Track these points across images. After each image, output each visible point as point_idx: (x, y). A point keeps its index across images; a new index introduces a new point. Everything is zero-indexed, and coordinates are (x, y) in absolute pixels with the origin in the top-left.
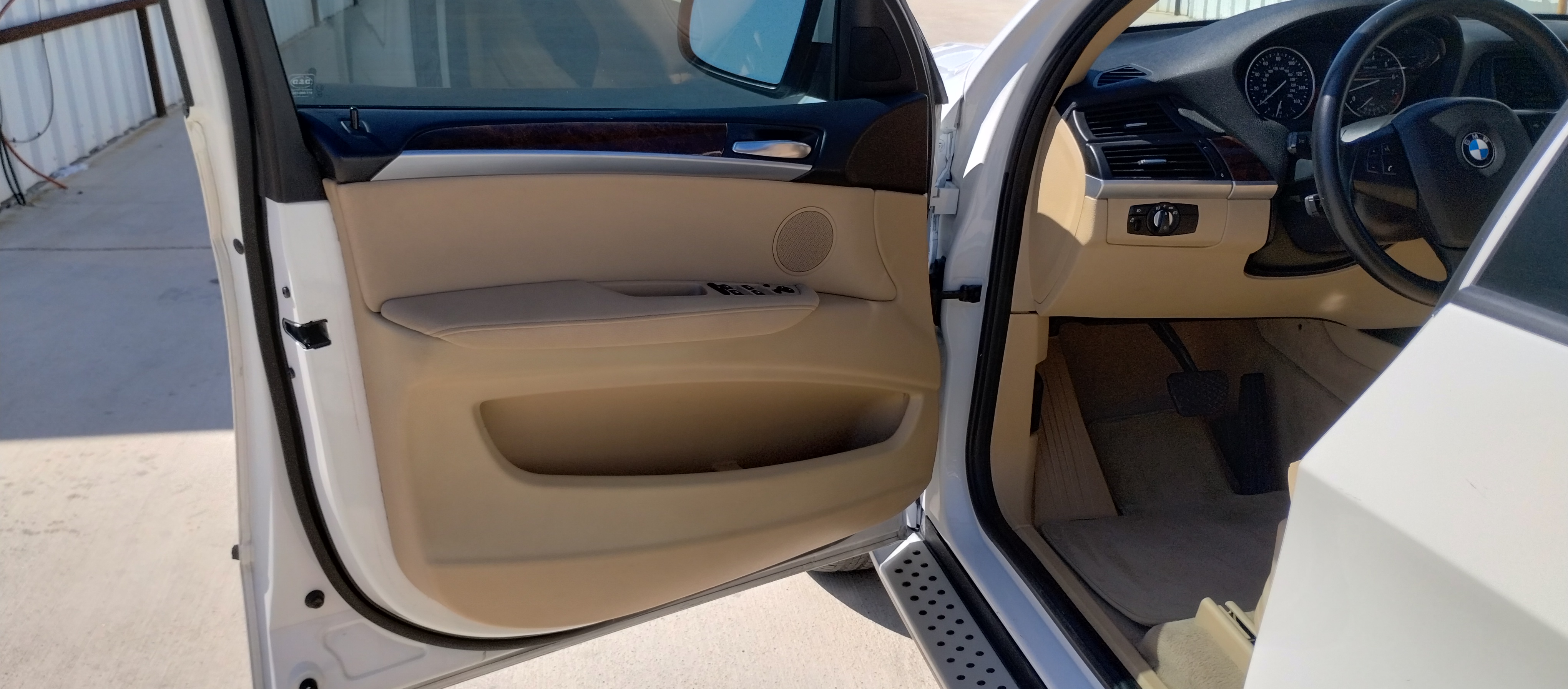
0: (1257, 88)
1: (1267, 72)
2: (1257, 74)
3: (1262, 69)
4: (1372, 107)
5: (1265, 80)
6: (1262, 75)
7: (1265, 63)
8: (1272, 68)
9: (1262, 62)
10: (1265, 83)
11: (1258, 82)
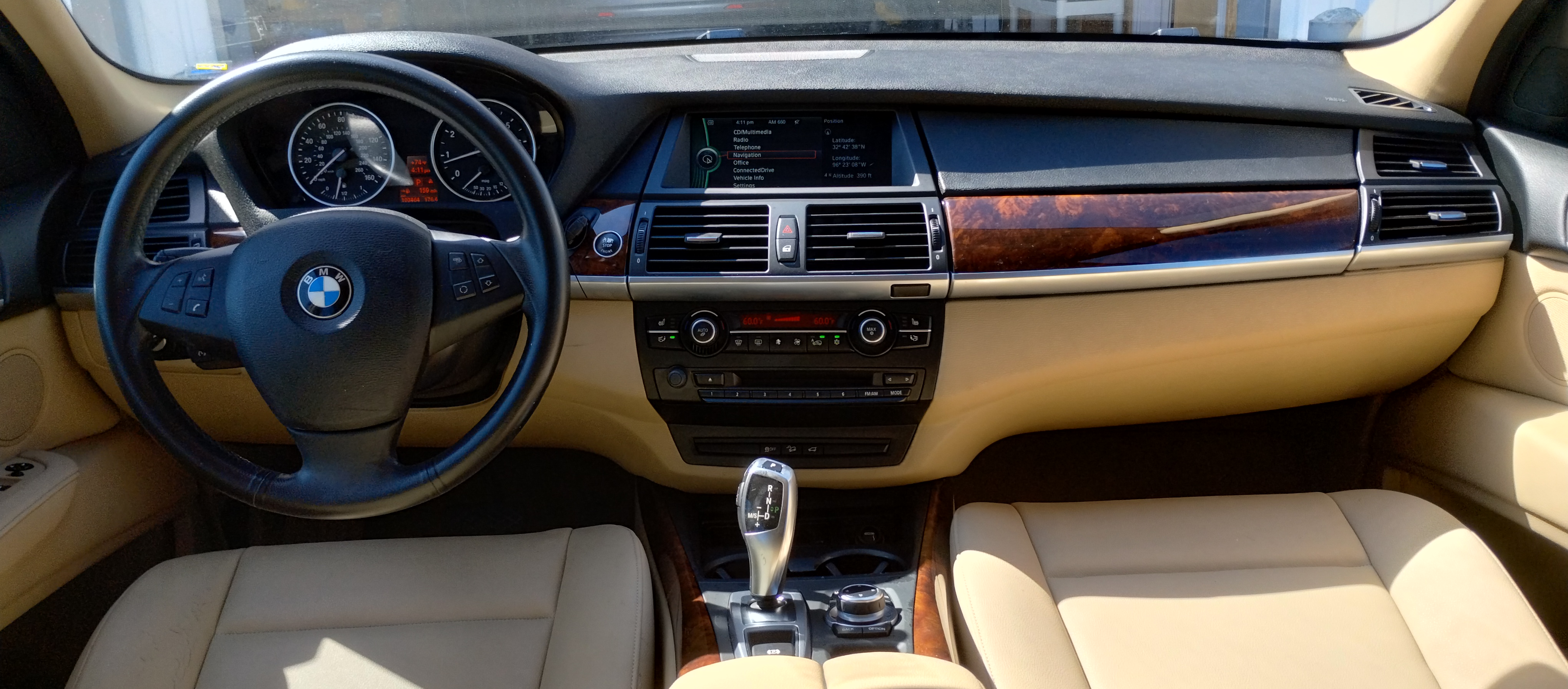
0: (308, 160)
1: (325, 138)
2: (310, 141)
3: (316, 134)
4: (485, 185)
5: (321, 149)
6: (317, 143)
7: (322, 126)
8: (331, 133)
9: (317, 123)
10: (320, 152)
11: (309, 150)
